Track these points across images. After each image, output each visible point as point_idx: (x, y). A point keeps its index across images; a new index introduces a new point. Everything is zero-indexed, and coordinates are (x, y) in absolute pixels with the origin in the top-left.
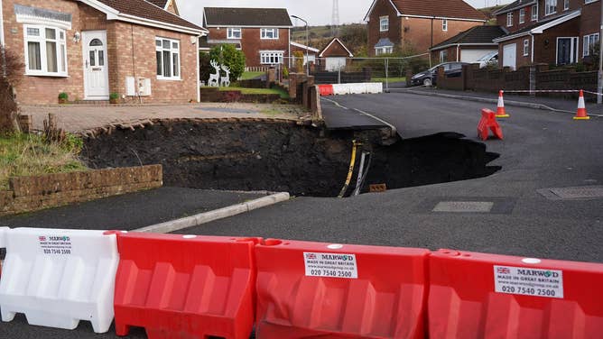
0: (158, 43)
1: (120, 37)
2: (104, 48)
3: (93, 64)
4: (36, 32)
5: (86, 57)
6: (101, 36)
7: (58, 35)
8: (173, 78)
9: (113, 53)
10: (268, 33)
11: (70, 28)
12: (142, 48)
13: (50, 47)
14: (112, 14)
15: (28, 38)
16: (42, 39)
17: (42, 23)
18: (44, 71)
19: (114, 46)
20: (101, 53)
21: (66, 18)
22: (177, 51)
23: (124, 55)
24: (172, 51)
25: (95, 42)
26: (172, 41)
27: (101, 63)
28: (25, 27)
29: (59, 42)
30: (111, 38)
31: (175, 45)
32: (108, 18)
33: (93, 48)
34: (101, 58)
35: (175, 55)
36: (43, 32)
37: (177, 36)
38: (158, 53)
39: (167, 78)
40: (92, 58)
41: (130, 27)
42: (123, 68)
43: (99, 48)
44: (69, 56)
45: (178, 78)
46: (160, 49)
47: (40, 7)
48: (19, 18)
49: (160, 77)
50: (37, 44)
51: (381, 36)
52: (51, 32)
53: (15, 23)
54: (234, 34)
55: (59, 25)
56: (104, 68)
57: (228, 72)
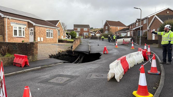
0: (47, 30)
1: (36, 29)
2: (33, 31)
3: (31, 35)
4: (16, 28)
6: (33, 29)
7: (22, 28)
8: (51, 38)
9: (35, 32)
10: (85, 29)
11: (26, 27)
12: (42, 32)
13: (20, 31)
14: (34, 24)
15: (14, 29)
17: (18, 26)
18: (18, 36)
19: (35, 31)
20: (33, 32)
21: (25, 25)
22: (52, 32)
23: (37, 33)
24: (51, 32)
25: (32, 30)
26: (51, 30)
28: (13, 27)
29: (22, 30)
30: (34, 29)
31: (52, 31)
32: (34, 25)
33: (31, 31)
34: (33, 33)
35: (52, 33)
36: (18, 28)
37: (52, 29)
38: (47, 33)
39: (49, 38)
40: (31, 33)
41: (39, 27)
42: (37, 35)
43: (32, 31)
44: (25, 33)
45: (52, 38)
46: (48, 32)
47: (17, 23)
48: (12, 25)
49: (47, 37)
50: (17, 30)
51: (106, 30)
52: (20, 28)
53: (10, 26)
54: (79, 29)
55: (22, 27)
56: (33, 35)
57: (71, 37)
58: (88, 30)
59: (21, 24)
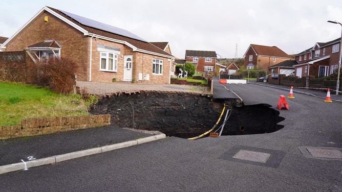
0: (154, 61)
1: (138, 58)
2: (131, 62)
3: (127, 68)
4: (105, 55)
5: (125, 65)
6: (131, 57)
7: (114, 56)
8: (159, 74)
9: (134, 63)
10: (208, 60)
11: (119, 54)
12: (147, 63)
13: (111, 60)
14: (135, 49)
15: (101, 57)
16: (107, 57)
17: (108, 52)
18: (107, 70)
19: (135, 61)
20: (130, 63)
21: (119, 50)
22: (162, 64)
23: (139, 65)
24: (160, 64)
25: (129, 59)
26: (160, 60)
27: (130, 68)
28: (101, 53)
29: (114, 58)
30: (134, 58)
31: (161, 62)
32: (134, 50)
33: (128, 62)
34: (130, 66)
35: (161, 65)
36: (108, 55)
37: (162, 58)
38: (154, 65)
39: (156, 74)
40: (127, 65)
41: (142, 54)
42: (138, 69)
43: (130, 62)
44: (118, 64)
45: (162, 74)
46: (155, 63)
47: (107, 45)
48: (99, 49)
49: (153, 74)
50: (105, 59)
51: (249, 62)
52: (111, 55)
53: (97, 51)
54: (195, 60)
55: (114, 53)
56: (131, 69)
57: (187, 73)
58: (214, 61)
59: (112, 49)
